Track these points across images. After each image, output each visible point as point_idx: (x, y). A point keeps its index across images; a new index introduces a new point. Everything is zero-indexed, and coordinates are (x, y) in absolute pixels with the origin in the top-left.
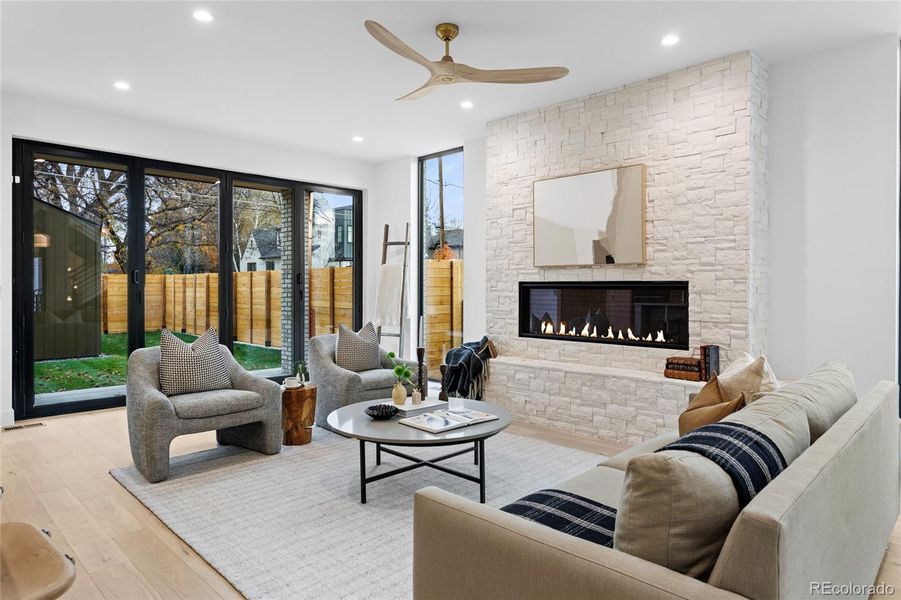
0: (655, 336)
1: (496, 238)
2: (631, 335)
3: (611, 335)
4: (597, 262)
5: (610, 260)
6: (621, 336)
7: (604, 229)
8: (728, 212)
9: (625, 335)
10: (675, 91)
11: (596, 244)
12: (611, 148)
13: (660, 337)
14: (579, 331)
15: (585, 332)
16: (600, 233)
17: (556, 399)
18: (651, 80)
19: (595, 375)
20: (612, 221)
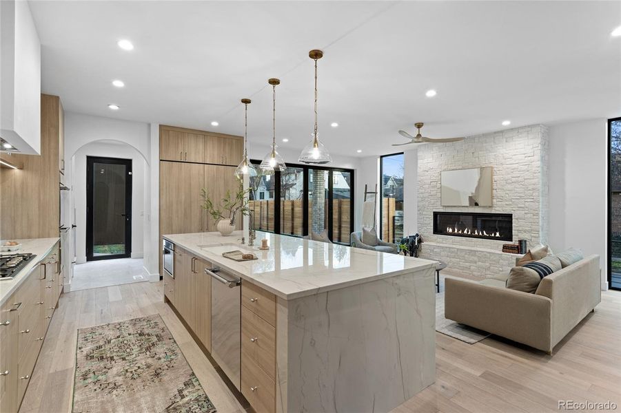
0: (495, 234)
1: (422, 193)
2: (485, 234)
3: (476, 233)
4: (471, 205)
5: (476, 204)
6: (480, 234)
7: (474, 192)
8: (530, 187)
9: (483, 233)
10: (507, 138)
11: (470, 198)
12: (477, 159)
13: (498, 235)
14: (463, 232)
15: (465, 232)
16: (472, 194)
17: (453, 260)
18: (495, 133)
19: (472, 251)
20: (477, 189)
